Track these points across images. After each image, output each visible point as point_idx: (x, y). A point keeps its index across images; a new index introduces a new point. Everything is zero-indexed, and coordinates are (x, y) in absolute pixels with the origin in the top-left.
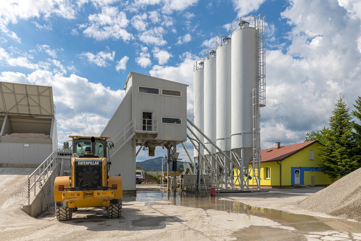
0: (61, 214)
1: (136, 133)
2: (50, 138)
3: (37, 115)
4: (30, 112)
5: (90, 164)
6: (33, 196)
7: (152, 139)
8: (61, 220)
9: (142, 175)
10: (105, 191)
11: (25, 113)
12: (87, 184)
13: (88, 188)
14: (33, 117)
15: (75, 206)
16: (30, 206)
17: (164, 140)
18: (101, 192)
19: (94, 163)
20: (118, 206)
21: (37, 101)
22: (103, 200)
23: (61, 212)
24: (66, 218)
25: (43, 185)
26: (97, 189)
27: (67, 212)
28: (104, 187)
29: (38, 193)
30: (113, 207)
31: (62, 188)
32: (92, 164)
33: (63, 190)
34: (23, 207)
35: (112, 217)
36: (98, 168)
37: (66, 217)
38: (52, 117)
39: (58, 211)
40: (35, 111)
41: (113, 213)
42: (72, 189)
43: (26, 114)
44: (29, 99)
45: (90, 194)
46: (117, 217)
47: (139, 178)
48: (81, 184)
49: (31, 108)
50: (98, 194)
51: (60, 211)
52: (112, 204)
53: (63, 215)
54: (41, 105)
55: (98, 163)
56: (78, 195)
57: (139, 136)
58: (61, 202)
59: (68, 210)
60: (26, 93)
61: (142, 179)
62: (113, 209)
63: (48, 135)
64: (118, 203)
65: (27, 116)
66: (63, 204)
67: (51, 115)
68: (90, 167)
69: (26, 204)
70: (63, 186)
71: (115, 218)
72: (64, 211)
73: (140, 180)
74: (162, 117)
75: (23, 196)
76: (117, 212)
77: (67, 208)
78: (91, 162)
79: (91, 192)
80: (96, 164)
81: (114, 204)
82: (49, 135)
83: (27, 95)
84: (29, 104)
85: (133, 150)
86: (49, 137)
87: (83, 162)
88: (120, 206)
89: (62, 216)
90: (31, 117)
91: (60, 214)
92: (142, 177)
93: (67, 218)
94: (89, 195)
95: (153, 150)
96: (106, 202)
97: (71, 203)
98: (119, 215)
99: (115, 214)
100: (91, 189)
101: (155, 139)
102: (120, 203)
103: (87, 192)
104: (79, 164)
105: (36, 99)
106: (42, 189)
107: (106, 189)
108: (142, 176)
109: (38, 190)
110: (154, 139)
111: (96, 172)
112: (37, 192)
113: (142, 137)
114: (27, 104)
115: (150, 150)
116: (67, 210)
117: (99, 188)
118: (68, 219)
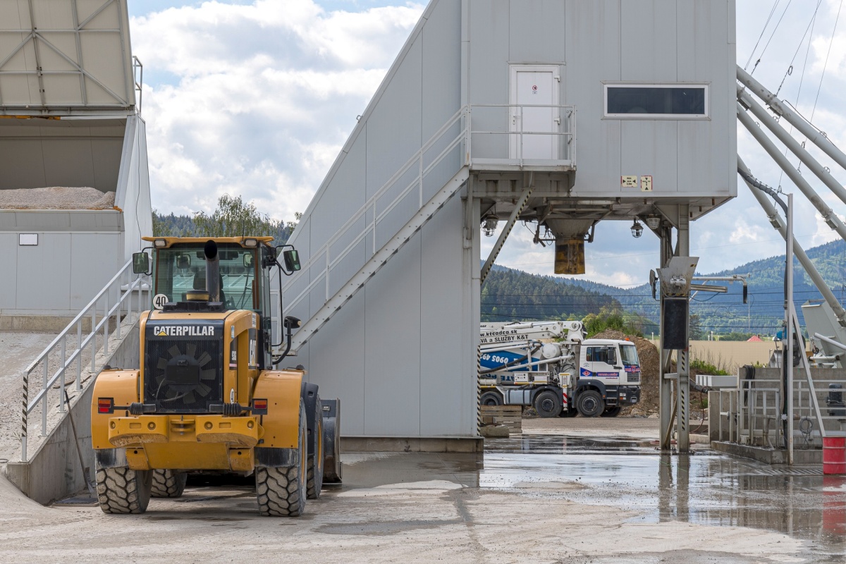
0: (112, 491)
1: (471, 172)
2: (116, 208)
3: (71, 109)
4: (43, 99)
5: (187, 333)
6: (39, 437)
7: (555, 195)
8: (112, 513)
9: (620, 363)
10: (228, 419)
11: (27, 104)
12: (180, 394)
13: (181, 407)
14: (54, 117)
15: (148, 463)
16: (26, 468)
17: (618, 199)
18: (216, 419)
19: (201, 332)
20: (284, 472)
21: (71, 54)
22: (226, 449)
23: (110, 484)
24: (126, 504)
25: (72, 403)
26: (206, 411)
27: (127, 483)
28: (229, 407)
29: (53, 427)
30: (268, 476)
31: (108, 405)
32: (194, 334)
33: (111, 411)
34: (9, 466)
35: (271, 512)
36: (212, 347)
37: (126, 499)
38: (128, 113)
39: (101, 480)
40: (61, 94)
41: (271, 495)
42: (135, 410)
43: (31, 109)
44: (42, 48)
45: (185, 426)
46: (287, 513)
47: (605, 381)
48: (162, 396)
49: (47, 82)
50: (208, 425)
51: (108, 482)
52: (264, 466)
53: (116, 493)
54: (89, 70)
55: (211, 330)
56: (151, 425)
57: (496, 182)
58: (111, 449)
59: (133, 477)
60: (28, 28)
61: (620, 388)
62: (270, 482)
63: (109, 193)
64: (285, 462)
65: (31, 117)
66: (115, 459)
67: (125, 105)
68: (188, 342)
69: (17, 459)
70: (112, 399)
71: (280, 515)
72: (121, 482)
73: (609, 394)
74: (606, 87)
75: (9, 437)
76: (283, 493)
77: (127, 469)
78: (192, 325)
79: (188, 419)
80: (204, 332)
81: (271, 464)
82: (114, 190)
83: (35, 36)
84: (39, 69)
85: (465, 249)
86: (112, 203)
87: (168, 328)
88: (291, 473)
89: (113, 496)
90: (47, 118)
91: (107, 489)
92: (622, 379)
93: (130, 504)
94: (181, 430)
95: (572, 242)
96: (240, 453)
97: (136, 452)
98: (290, 505)
99: (276, 500)
100: (191, 411)
101: (573, 194)
102: (289, 462)
103: (177, 419)
104: (155, 334)
105: (66, 46)
106: (69, 415)
107: (234, 411)
108: (623, 374)
109: (55, 416)
110: (565, 195)
111: (206, 358)
112: (53, 423)
113: (509, 188)
114: (33, 69)
115: (563, 243)
116: (128, 479)
117: (213, 408)
118: (131, 507)
